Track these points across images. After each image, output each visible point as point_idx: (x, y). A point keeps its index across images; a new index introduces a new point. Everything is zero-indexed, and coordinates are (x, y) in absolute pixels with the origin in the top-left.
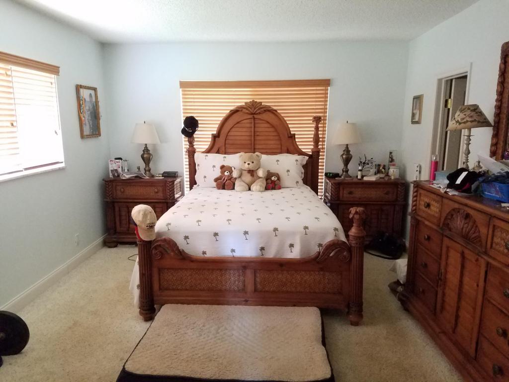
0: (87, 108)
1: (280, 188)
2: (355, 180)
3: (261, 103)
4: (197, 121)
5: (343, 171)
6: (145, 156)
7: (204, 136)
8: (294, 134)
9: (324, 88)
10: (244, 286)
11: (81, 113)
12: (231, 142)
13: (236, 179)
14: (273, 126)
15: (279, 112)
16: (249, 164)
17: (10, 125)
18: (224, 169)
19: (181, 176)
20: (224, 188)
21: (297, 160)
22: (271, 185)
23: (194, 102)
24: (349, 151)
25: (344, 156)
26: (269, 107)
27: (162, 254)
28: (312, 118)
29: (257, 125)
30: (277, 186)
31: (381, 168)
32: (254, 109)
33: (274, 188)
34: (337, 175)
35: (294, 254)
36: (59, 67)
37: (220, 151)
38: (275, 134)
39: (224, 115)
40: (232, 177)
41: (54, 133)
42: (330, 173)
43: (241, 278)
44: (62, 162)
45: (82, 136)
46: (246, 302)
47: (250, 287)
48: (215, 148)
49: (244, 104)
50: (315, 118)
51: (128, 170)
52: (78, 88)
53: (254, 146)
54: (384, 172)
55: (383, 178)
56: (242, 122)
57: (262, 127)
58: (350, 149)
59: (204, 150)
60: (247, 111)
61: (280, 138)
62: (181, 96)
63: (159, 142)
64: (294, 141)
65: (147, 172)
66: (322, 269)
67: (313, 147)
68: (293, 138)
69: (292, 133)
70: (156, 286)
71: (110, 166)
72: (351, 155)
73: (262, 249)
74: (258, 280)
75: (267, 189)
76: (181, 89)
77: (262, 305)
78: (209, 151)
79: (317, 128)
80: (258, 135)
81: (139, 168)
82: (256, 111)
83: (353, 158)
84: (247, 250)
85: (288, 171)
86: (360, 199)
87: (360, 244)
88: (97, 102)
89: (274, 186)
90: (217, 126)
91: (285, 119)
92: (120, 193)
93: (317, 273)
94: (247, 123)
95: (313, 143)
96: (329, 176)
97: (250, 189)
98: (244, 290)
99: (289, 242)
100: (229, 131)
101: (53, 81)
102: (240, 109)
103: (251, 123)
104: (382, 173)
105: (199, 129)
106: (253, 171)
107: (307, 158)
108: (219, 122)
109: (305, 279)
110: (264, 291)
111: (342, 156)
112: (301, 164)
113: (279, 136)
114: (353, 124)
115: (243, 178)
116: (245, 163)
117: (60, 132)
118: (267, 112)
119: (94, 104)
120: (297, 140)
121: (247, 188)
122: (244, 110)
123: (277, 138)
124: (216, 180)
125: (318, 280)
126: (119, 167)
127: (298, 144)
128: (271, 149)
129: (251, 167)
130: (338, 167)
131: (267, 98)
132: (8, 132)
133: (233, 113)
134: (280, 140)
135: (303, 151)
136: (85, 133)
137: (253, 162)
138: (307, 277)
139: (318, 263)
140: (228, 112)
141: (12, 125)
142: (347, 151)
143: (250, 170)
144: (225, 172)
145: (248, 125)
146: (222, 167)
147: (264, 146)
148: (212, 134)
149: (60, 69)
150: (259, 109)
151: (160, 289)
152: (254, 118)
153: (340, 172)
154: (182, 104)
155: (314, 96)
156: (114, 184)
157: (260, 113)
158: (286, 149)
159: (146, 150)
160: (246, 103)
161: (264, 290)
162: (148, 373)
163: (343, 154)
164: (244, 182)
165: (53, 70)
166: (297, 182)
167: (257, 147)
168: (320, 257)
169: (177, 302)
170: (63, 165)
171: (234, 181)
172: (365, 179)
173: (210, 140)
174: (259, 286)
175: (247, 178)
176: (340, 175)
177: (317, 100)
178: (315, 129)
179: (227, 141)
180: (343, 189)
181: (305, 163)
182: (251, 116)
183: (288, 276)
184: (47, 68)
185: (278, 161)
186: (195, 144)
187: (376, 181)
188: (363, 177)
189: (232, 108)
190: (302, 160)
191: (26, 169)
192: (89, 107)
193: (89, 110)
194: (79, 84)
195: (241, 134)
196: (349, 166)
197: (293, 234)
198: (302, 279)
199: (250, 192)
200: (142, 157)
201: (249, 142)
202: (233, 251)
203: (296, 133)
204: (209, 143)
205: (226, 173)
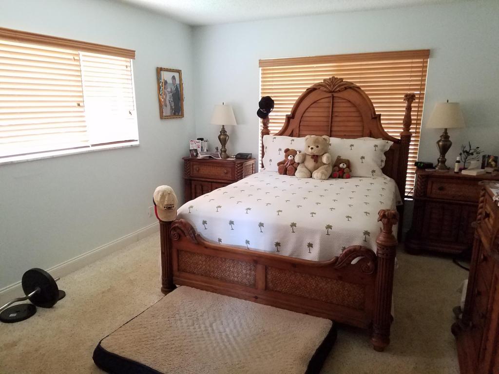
0: (169, 90)
1: (349, 177)
2: (451, 173)
3: (342, 79)
4: (273, 101)
5: (438, 161)
6: (221, 137)
7: (278, 117)
8: (380, 115)
9: (422, 60)
10: (255, 282)
11: (161, 95)
12: (305, 123)
13: (298, 164)
14: (354, 105)
15: (362, 89)
16: (312, 148)
17: (77, 105)
18: (288, 152)
19: (255, 159)
20: (285, 173)
21: (376, 146)
22: (338, 173)
23: (273, 81)
24: (448, 137)
25: (441, 143)
26: (352, 83)
27: (180, 236)
28: (403, 96)
29: (336, 105)
30: (345, 175)
31: (490, 161)
32: (334, 86)
33: (341, 177)
34: (430, 166)
35: (312, 256)
36: (134, 51)
37: (294, 133)
38: (356, 114)
39: (300, 94)
40: (295, 162)
41: (129, 113)
42: (421, 163)
43: (253, 272)
44: (137, 141)
45: (162, 117)
46: (256, 299)
47: (261, 284)
48: (289, 131)
49: (323, 81)
50: (407, 95)
51: (207, 150)
52: (159, 70)
53: (331, 128)
54: (494, 165)
55: (490, 173)
56: (319, 101)
57: (342, 107)
58: (449, 134)
59: (277, 132)
60: (325, 89)
61: (362, 119)
62: (261, 76)
63: (235, 124)
64: (379, 123)
65: (223, 153)
66: (340, 278)
67: (402, 131)
68: (378, 119)
69: (377, 113)
70: (175, 267)
71: (191, 146)
72: (450, 141)
73: (278, 244)
74: (269, 277)
75: (332, 176)
76: (261, 68)
77: (272, 306)
78: (282, 133)
79: (409, 109)
80: (336, 116)
81: (217, 149)
82: (336, 89)
83: (453, 145)
84: (261, 244)
85: (363, 158)
86: (453, 197)
87: (387, 255)
88: (181, 84)
89: (341, 175)
90: (292, 106)
91: (370, 97)
92: (196, 172)
93: (335, 281)
94: (325, 103)
95: (403, 126)
96: (420, 166)
97: (311, 177)
98: (254, 286)
99: (308, 241)
100: (305, 112)
101: (128, 64)
102: (318, 87)
103: (329, 102)
104: (491, 166)
105: (274, 110)
106: (317, 156)
107: (391, 143)
108: (294, 102)
109: (321, 285)
110: (276, 291)
111: (438, 142)
112: (382, 150)
113: (361, 116)
114: (456, 105)
115: (306, 163)
116: (309, 147)
117: (135, 113)
118: (349, 90)
119: (178, 86)
120: (382, 122)
121: (309, 174)
122: (322, 88)
123: (359, 119)
124: (279, 164)
125: (336, 290)
126: (199, 147)
127: (383, 126)
128: (351, 131)
129: (316, 151)
130: (433, 155)
131: (350, 74)
132: (74, 112)
133: (310, 91)
134: (362, 121)
135: (390, 134)
136: (164, 114)
137: (318, 147)
138: (324, 284)
139: (336, 269)
140: (305, 90)
141: (79, 105)
142: (445, 136)
143: (314, 156)
144: (289, 156)
145: (327, 105)
146: (287, 151)
147: (343, 129)
148: (287, 115)
149: (135, 53)
150: (340, 86)
151: (179, 270)
152: (333, 97)
153: (435, 162)
154: (260, 83)
155: (410, 70)
156: (191, 163)
157: (339, 91)
158: (368, 132)
159: (223, 131)
160: (325, 80)
161: (276, 289)
162: (116, 352)
163: (439, 141)
164: (307, 168)
165: (128, 54)
166: (374, 171)
167: (334, 129)
168: (338, 263)
169: (192, 286)
170: (137, 143)
171: (296, 166)
172: (464, 172)
173: (284, 121)
174: (270, 285)
175: (310, 163)
176: (434, 166)
177: (412, 74)
178: (406, 108)
179: (302, 122)
180: (433, 183)
181: (388, 148)
182: (330, 95)
183: (302, 278)
184: (121, 53)
185: (352, 145)
186: (270, 125)
187: (477, 176)
188: (461, 170)
189: (309, 86)
190: (384, 146)
191: (93, 145)
192: (171, 89)
193: (171, 92)
194: (160, 66)
195: (318, 114)
196: (447, 156)
197: (312, 232)
198: (317, 285)
199: (311, 179)
200: (219, 138)
201: (326, 124)
202: (247, 242)
203: (382, 113)
204: (283, 125)
205: (289, 158)
